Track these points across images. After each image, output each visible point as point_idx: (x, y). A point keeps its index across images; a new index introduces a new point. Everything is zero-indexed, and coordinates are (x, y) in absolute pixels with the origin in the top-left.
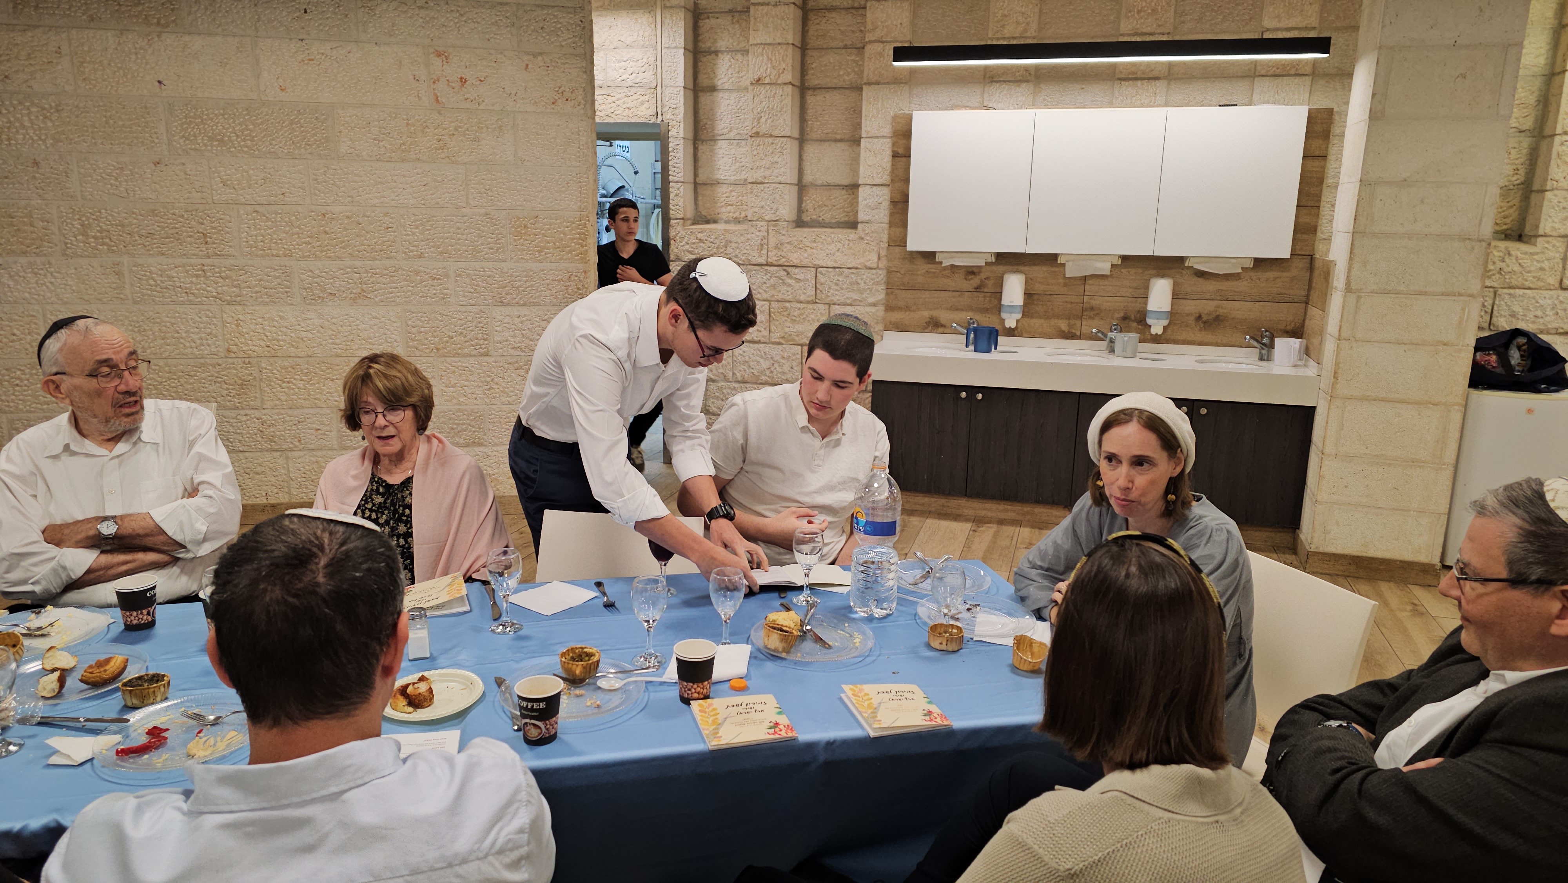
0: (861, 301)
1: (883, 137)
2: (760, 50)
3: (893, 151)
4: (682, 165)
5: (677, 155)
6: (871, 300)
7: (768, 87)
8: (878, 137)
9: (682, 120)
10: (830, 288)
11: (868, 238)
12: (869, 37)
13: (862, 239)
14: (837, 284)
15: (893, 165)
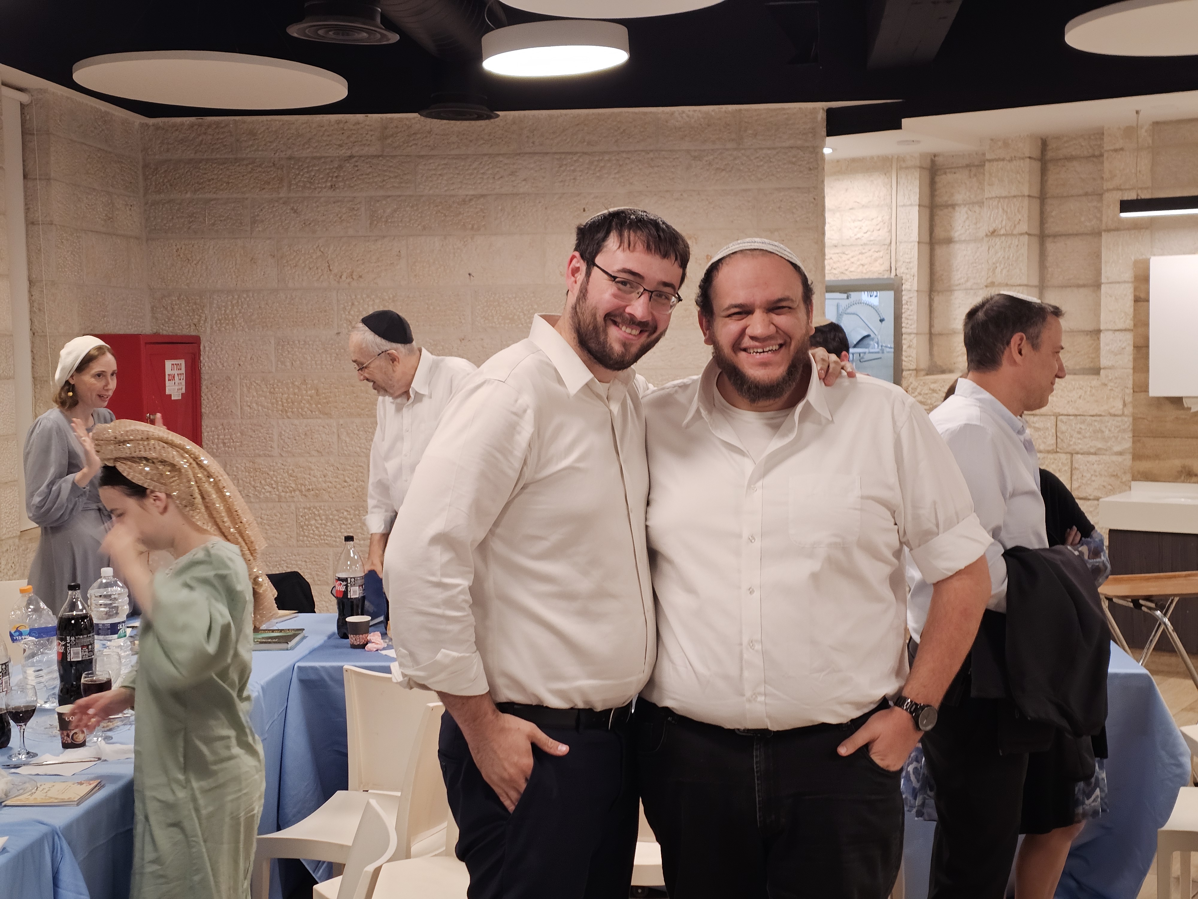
0: (1106, 450)
1: (1125, 282)
2: (995, 203)
3: (1135, 296)
4: (915, 318)
5: (910, 308)
6: (1117, 449)
7: (1004, 237)
8: (1119, 283)
9: (916, 274)
10: (1071, 436)
11: (1112, 384)
12: (1107, 185)
13: (1106, 385)
14: (1079, 433)
15: (1135, 310)
